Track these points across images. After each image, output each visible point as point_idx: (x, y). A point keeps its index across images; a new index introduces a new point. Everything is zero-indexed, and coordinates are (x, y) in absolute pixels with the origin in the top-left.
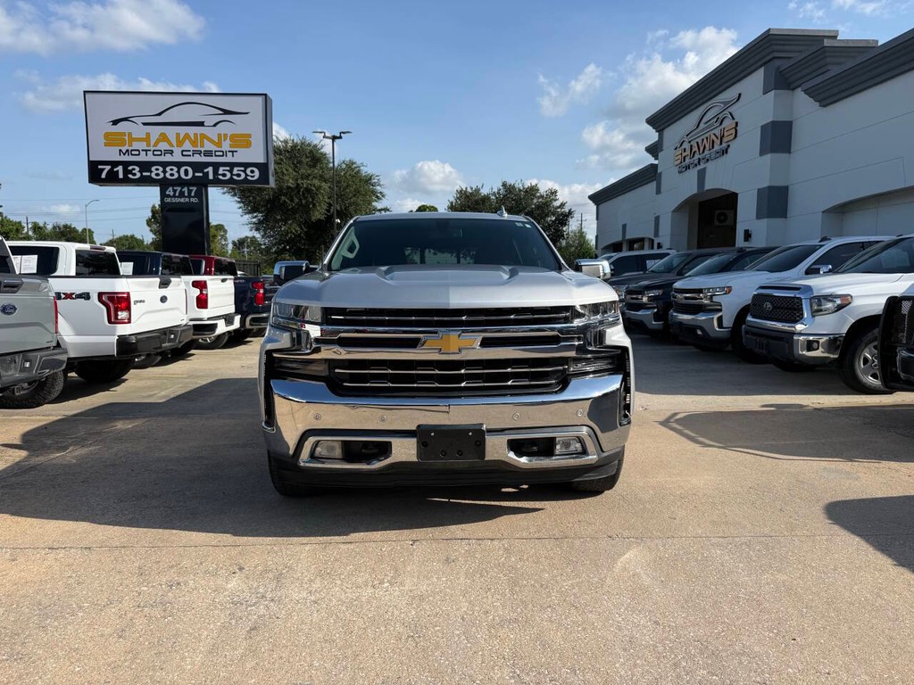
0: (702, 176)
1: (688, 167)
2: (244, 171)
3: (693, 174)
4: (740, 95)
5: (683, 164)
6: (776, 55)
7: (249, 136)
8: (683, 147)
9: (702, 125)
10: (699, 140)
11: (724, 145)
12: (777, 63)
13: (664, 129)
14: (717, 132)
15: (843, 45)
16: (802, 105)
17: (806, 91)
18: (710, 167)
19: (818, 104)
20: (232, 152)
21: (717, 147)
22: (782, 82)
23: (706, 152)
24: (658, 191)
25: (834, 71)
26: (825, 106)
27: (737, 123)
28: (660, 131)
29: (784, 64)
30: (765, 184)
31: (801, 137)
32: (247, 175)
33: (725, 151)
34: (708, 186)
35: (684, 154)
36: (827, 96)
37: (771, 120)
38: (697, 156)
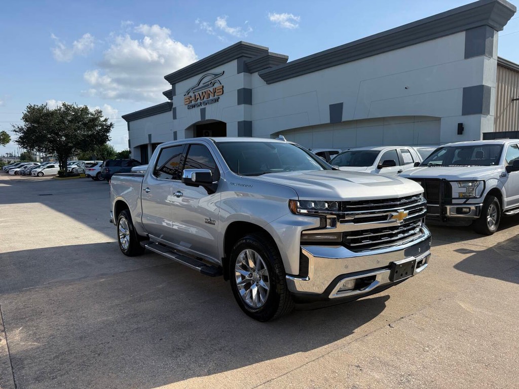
0: (203, 112)
1: (194, 106)
3: (197, 111)
4: (224, 72)
5: (190, 104)
6: (244, 55)
8: (190, 95)
9: (201, 85)
10: (200, 93)
11: (216, 97)
12: (245, 59)
13: (175, 84)
14: (211, 89)
15: (276, 56)
16: (256, 81)
17: (260, 75)
18: (209, 108)
19: (265, 82)
21: (211, 98)
22: (247, 68)
23: (205, 99)
24: (175, 117)
25: (274, 68)
26: (269, 84)
27: (223, 86)
28: (173, 84)
29: (248, 60)
30: (242, 119)
31: (256, 97)
33: (217, 100)
34: (207, 118)
35: (190, 99)
36: (270, 79)
37: (243, 87)
38: (199, 101)
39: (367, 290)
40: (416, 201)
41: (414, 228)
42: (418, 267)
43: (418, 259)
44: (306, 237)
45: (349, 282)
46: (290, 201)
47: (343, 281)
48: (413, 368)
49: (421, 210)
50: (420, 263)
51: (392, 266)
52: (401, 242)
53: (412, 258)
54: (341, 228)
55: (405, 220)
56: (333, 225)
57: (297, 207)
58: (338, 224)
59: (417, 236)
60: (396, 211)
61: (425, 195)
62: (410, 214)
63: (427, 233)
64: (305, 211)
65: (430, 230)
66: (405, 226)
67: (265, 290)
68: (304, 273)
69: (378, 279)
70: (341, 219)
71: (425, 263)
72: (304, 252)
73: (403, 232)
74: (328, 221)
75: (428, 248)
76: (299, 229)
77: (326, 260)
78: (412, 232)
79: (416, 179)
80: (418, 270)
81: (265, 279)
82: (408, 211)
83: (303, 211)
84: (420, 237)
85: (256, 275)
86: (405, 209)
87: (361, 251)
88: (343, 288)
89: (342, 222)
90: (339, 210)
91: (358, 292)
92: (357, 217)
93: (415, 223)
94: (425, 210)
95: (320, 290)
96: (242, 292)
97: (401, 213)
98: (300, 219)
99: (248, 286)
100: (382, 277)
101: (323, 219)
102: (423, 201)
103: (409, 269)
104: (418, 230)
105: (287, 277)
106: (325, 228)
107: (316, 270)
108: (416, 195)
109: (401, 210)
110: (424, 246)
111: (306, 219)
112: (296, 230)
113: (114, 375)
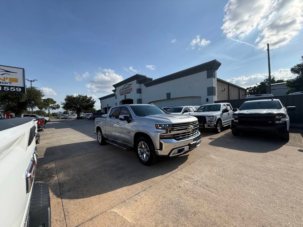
0: (125, 96)
1: (122, 95)
2: (15, 89)
3: (123, 96)
4: (132, 83)
6: (138, 78)
7: (17, 79)
8: (121, 91)
9: (125, 88)
10: (124, 90)
14: (128, 89)
15: (149, 78)
16: (143, 86)
17: (144, 84)
18: (127, 95)
20: (10, 83)
21: (128, 92)
22: (140, 82)
23: (126, 92)
24: (116, 98)
25: (149, 82)
26: (147, 87)
27: (132, 88)
28: (116, 88)
29: (140, 80)
30: (138, 98)
31: (143, 91)
32: (16, 90)
33: (130, 92)
34: (127, 98)
36: (147, 85)
37: (138, 88)
38: (124, 93)
39: (182, 153)
40: (195, 123)
41: (195, 132)
42: (197, 145)
43: (198, 142)
44: (161, 136)
45: (176, 151)
46: (156, 124)
47: (174, 151)
48: (198, 179)
49: (197, 126)
50: (198, 143)
51: (189, 145)
52: (192, 137)
53: (195, 142)
54: (173, 133)
55: (193, 130)
56: (170, 132)
57: (158, 127)
58: (172, 132)
59: (197, 134)
60: (190, 127)
61: (198, 121)
62: (194, 127)
63: (200, 133)
64: (161, 128)
65: (200, 132)
66: (193, 131)
67: (148, 155)
68: (161, 148)
69: (185, 149)
70: (173, 130)
71: (200, 143)
72: (161, 141)
73: (192, 133)
74: (168, 131)
75: (200, 138)
76: (159, 134)
77: (168, 144)
78: (195, 133)
79: (195, 116)
80: (198, 146)
81: (148, 151)
82: (193, 127)
83: (160, 128)
84: (198, 135)
85: (145, 150)
86: (192, 126)
87: (179, 140)
88: (174, 153)
89: (173, 131)
90: (172, 127)
91: (179, 154)
92: (177, 129)
93: (196, 130)
94: (199, 126)
95: (166, 154)
96: (140, 156)
97: (191, 127)
98: (159, 130)
99: (142, 154)
100: (186, 148)
101: (167, 130)
102: (198, 123)
103: (195, 145)
104: (197, 132)
105: (156, 150)
106: (167, 133)
107: (165, 147)
108: (196, 121)
109: (191, 126)
110: (199, 138)
111: (161, 130)
112: (158, 134)
113: (97, 188)
